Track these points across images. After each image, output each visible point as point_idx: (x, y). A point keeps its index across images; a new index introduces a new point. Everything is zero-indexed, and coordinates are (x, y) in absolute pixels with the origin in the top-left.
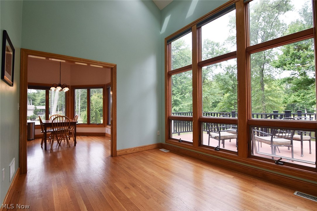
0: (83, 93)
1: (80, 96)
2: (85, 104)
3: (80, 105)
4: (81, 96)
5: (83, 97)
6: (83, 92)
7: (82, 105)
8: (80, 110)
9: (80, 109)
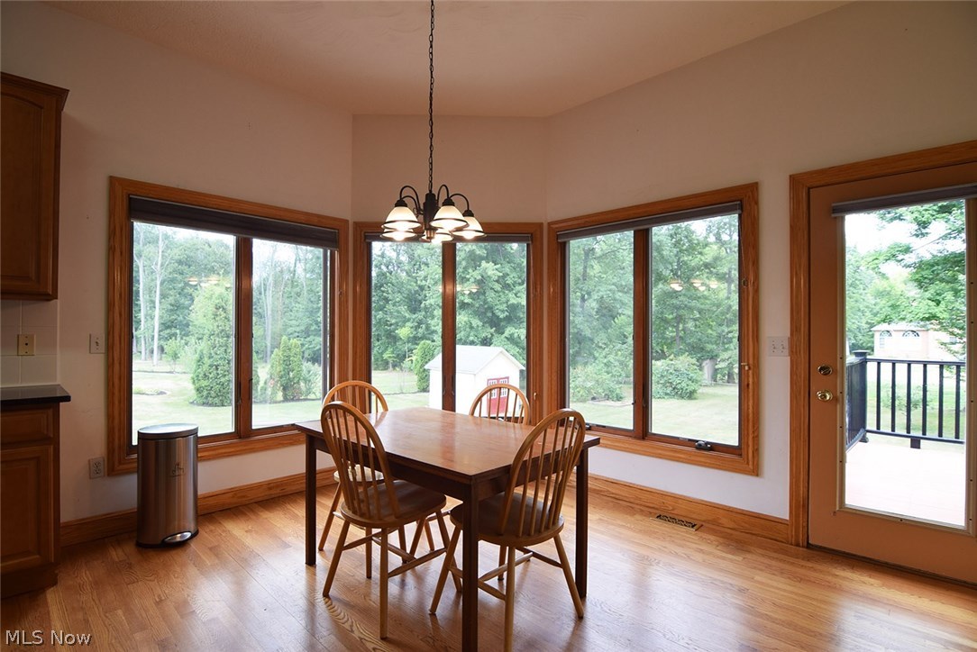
0: (170, 273)
1: (158, 283)
2: (178, 312)
3: (161, 317)
4: (162, 284)
5: (170, 289)
6: (170, 270)
7: (166, 317)
8: (159, 335)
9: (160, 331)
